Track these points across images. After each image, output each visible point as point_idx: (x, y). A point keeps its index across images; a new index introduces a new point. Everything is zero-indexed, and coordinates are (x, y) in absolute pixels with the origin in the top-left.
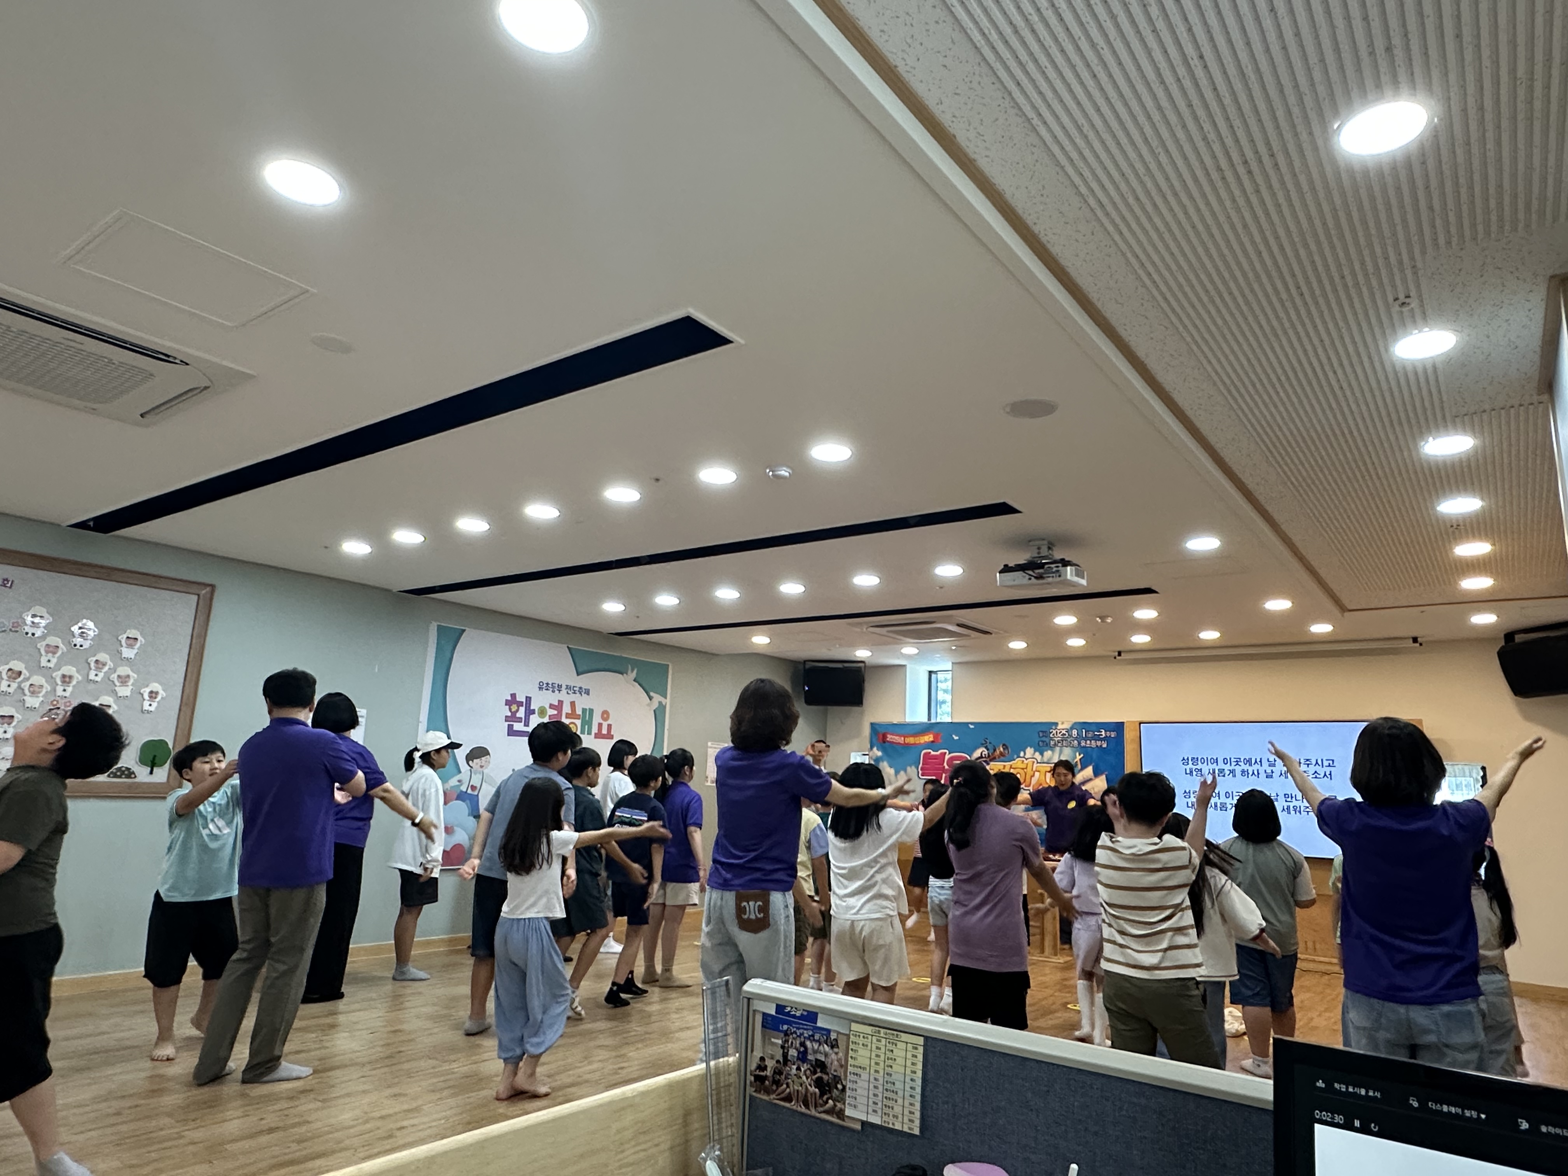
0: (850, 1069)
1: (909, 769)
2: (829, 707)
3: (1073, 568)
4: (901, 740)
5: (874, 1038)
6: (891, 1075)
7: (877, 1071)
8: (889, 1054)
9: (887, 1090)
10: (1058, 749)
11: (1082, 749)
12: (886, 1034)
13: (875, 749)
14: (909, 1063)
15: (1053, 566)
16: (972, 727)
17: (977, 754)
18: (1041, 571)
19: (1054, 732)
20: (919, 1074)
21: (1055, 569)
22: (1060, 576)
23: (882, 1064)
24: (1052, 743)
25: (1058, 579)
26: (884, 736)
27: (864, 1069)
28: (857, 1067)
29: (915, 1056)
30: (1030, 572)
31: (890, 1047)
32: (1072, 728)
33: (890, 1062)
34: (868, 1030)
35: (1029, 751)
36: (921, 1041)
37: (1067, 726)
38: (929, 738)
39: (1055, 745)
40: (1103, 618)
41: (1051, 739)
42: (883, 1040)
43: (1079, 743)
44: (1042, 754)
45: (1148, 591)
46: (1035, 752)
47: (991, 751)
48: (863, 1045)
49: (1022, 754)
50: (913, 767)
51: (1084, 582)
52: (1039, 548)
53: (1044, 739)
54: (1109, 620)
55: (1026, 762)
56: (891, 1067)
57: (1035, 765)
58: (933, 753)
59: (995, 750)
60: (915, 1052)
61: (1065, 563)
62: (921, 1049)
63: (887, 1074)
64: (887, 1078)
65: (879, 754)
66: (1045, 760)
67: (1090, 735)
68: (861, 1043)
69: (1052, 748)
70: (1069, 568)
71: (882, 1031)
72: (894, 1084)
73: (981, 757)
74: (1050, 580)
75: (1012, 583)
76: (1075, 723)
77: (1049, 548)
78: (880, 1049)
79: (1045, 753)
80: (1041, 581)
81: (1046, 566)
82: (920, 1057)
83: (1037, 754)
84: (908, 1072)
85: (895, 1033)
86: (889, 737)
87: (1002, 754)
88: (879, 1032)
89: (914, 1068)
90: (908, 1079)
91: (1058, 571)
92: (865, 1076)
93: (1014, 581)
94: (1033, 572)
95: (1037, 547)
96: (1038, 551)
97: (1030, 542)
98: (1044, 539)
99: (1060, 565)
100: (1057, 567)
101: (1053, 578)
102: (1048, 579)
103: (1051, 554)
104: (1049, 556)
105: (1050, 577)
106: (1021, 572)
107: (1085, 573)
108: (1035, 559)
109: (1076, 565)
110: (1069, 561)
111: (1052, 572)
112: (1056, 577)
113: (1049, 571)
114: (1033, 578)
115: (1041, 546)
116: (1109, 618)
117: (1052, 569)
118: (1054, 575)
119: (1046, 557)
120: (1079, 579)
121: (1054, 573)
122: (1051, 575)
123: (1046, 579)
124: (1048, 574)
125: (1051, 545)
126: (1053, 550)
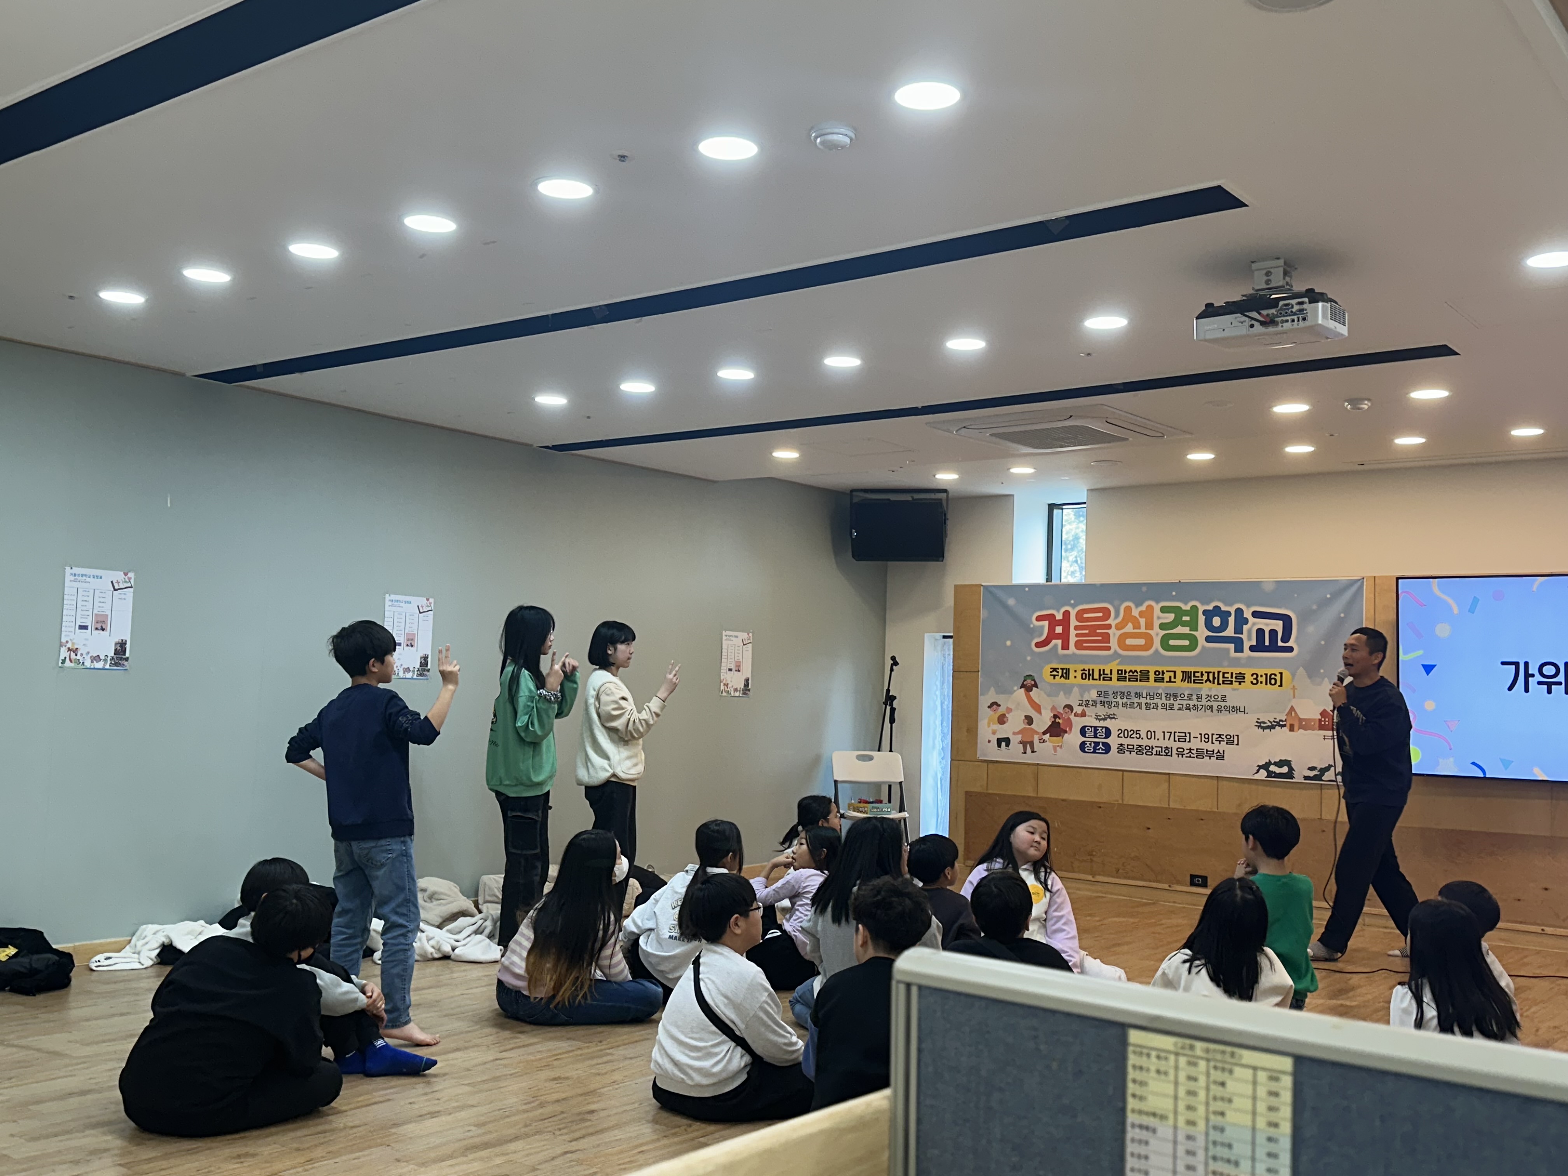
0: (1131, 1118)
2: (890, 563)
3: (1329, 305)
5: (1182, 1060)
6: (1222, 1130)
7: (1191, 1123)
8: (1216, 1090)
9: (1215, 1158)
12: (1207, 1051)
14: (1261, 1107)
15: (1294, 302)
18: (1273, 311)
20: (1286, 1128)
21: (1296, 308)
22: (1304, 319)
23: (1201, 1110)
25: (1302, 324)
27: (1163, 1117)
28: (1147, 1114)
29: (1275, 1094)
30: (1254, 314)
31: (1217, 1075)
33: (1219, 1106)
34: (1167, 1042)
36: (1287, 1064)
40: (1355, 402)
42: (1202, 1064)
45: (1444, 351)
48: (1158, 1072)
51: (1343, 330)
52: (1268, 274)
54: (1365, 406)
56: (1222, 1114)
60: (1274, 1086)
61: (1314, 297)
62: (1287, 1081)
63: (1215, 1128)
64: (1214, 1135)
68: (1153, 1068)
70: (1320, 304)
71: (1199, 1045)
72: (1230, 1146)
74: (1287, 326)
75: (1219, 334)
77: (1285, 273)
78: (1195, 1079)
80: (1271, 329)
81: (1281, 303)
82: (1287, 1096)
84: (1261, 1123)
85: (1229, 1049)
88: (1192, 1047)
89: (1274, 1117)
90: (1261, 1139)
91: (1301, 310)
92: (1164, 1130)
93: (1224, 330)
94: (1260, 314)
95: (1264, 272)
96: (1266, 278)
97: (1253, 265)
98: (1278, 258)
99: (1306, 300)
100: (1301, 303)
101: (1293, 325)
102: (1285, 324)
103: (1287, 284)
104: (1284, 287)
105: (1287, 321)
106: (1239, 315)
107: (1346, 314)
108: (1261, 293)
109: (1331, 300)
110: (1322, 294)
111: (1292, 312)
112: (1298, 321)
113: (1287, 311)
114: (1256, 324)
115: (1272, 270)
116: (1366, 402)
117: (1292, 307)
118: (1295, 317)
119: (1277, 289)
120: (1337, 324)
121: (1295, 314)
122: (1289, 318)
123: (1280, 325)
124: (1284, 316)
125: (1288, 269)
126: (1291, 277)
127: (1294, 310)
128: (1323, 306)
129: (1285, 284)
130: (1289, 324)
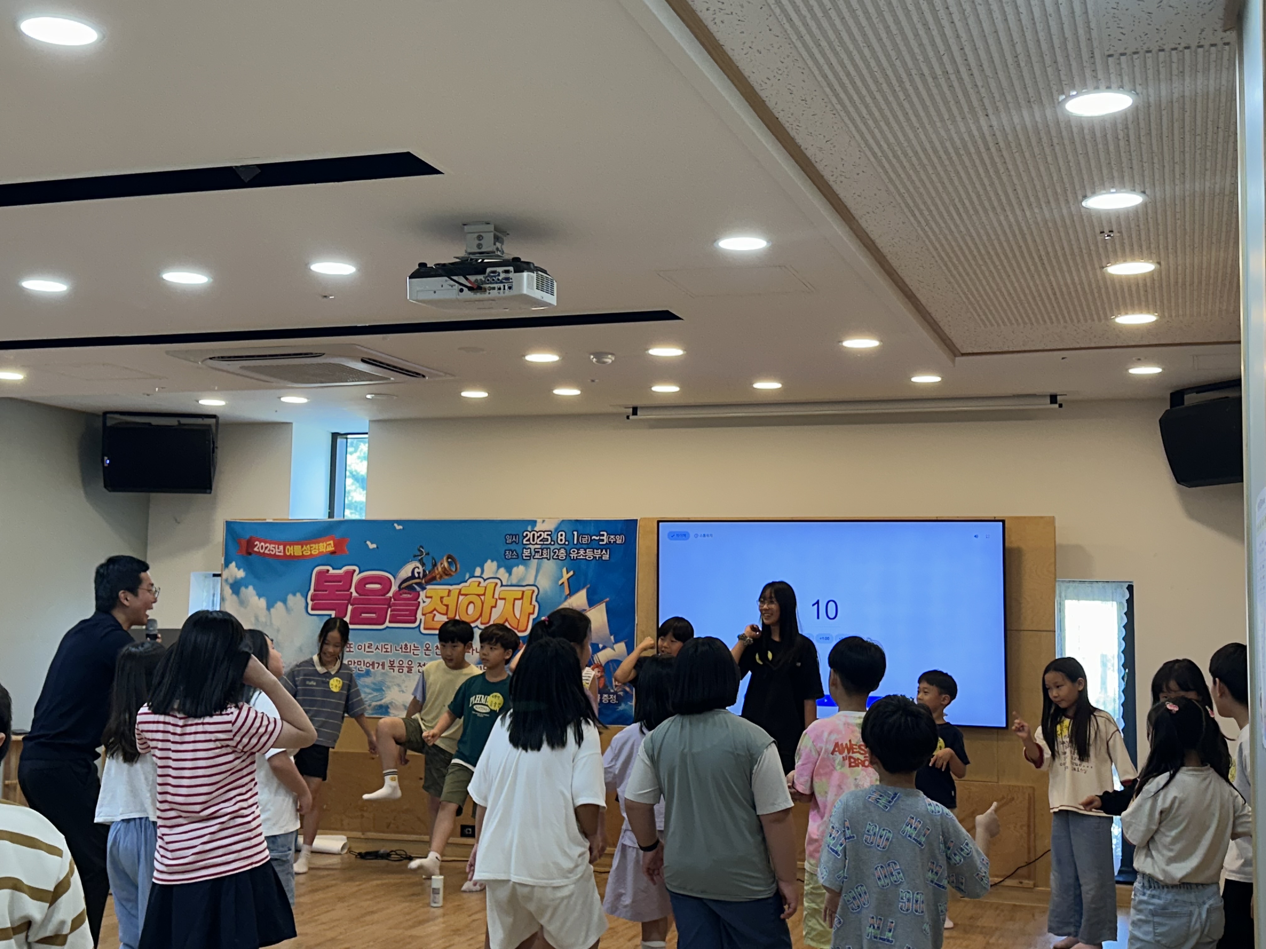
1: (290, 597)
2: (152, 495)
3: (535, 275)
4: (278, 550)
10: (534, 563)
11: (574, 564)
13: (233, 565)
15: (500, 269)
16: (399, 527)
17: (406, 572)
18: (481, 277)
19: (530, 535)
21: (502, 276)
22: (510, 287)
24: (526, 553)
25: (508, 292)
26: (250, 544)
30: (462, 280)
32: (557, 530)
35: (490, 567)
37: (550, 526)
38: (325, 547)
39: (530, 557)
40: (600, 355)
41: (524, 547)
43: (568, 554)
44: (510, 572)
45: (666, 315)
46: (499, 567)
47: (429, 567)
49: (478, 572)
50: (298, 595)
51: (552, 300)
52: (480, 238)
53: (513, 547)
54: (609, 360)
55: (483, 584)
57: (498, 588)
58: (332, 571)
59: (435, 565)
61: (519, 266)
65: (241, 574)
66: (514, 582)
67: (585, 541)
69: (525, 561)
70: (525, 274)
73: (413, 577)
74: (494, 293)
75: (430, 295)
76: (563, 521)
77: (497, 239)
79: (515, 570)
80: (479, 296)
81: (489, 270)
83: (502, 570)
86: (259, 547)
87: (446, 572)
91: (507, 279)
93: (435, 292)
94: (467, 279)
95: (476, 235)
96: (478, 242)
97: (465, 227)
98: (488, 224)
99: (511, 269)
100: (507, 272)
101: (499, 293)
102: (491, 291)
103: (498, 249)
104: (494, 252)
105: (494, 288)
106: (446, 278)
107: (555, 284)
108: (472, 257)
109: (537, 269)
110: (528, 263)
111: (498, 279)
112: (504, 289)
113: (494, 279)
114: (465, 289)
115: (481, 234)
116: (610, 356)
117: (499, 275)
118: (502, 286)
119: (489, 254)
120: (544, 294)
121: (501, 282)
122: (496, 286)
123: (488, 291)
124: (491, 283)
125: (499, 235)
126: (502, 243)
127: (500, 278)
128: (528, 276)
129: (495, 250)
130: (496, 291)
